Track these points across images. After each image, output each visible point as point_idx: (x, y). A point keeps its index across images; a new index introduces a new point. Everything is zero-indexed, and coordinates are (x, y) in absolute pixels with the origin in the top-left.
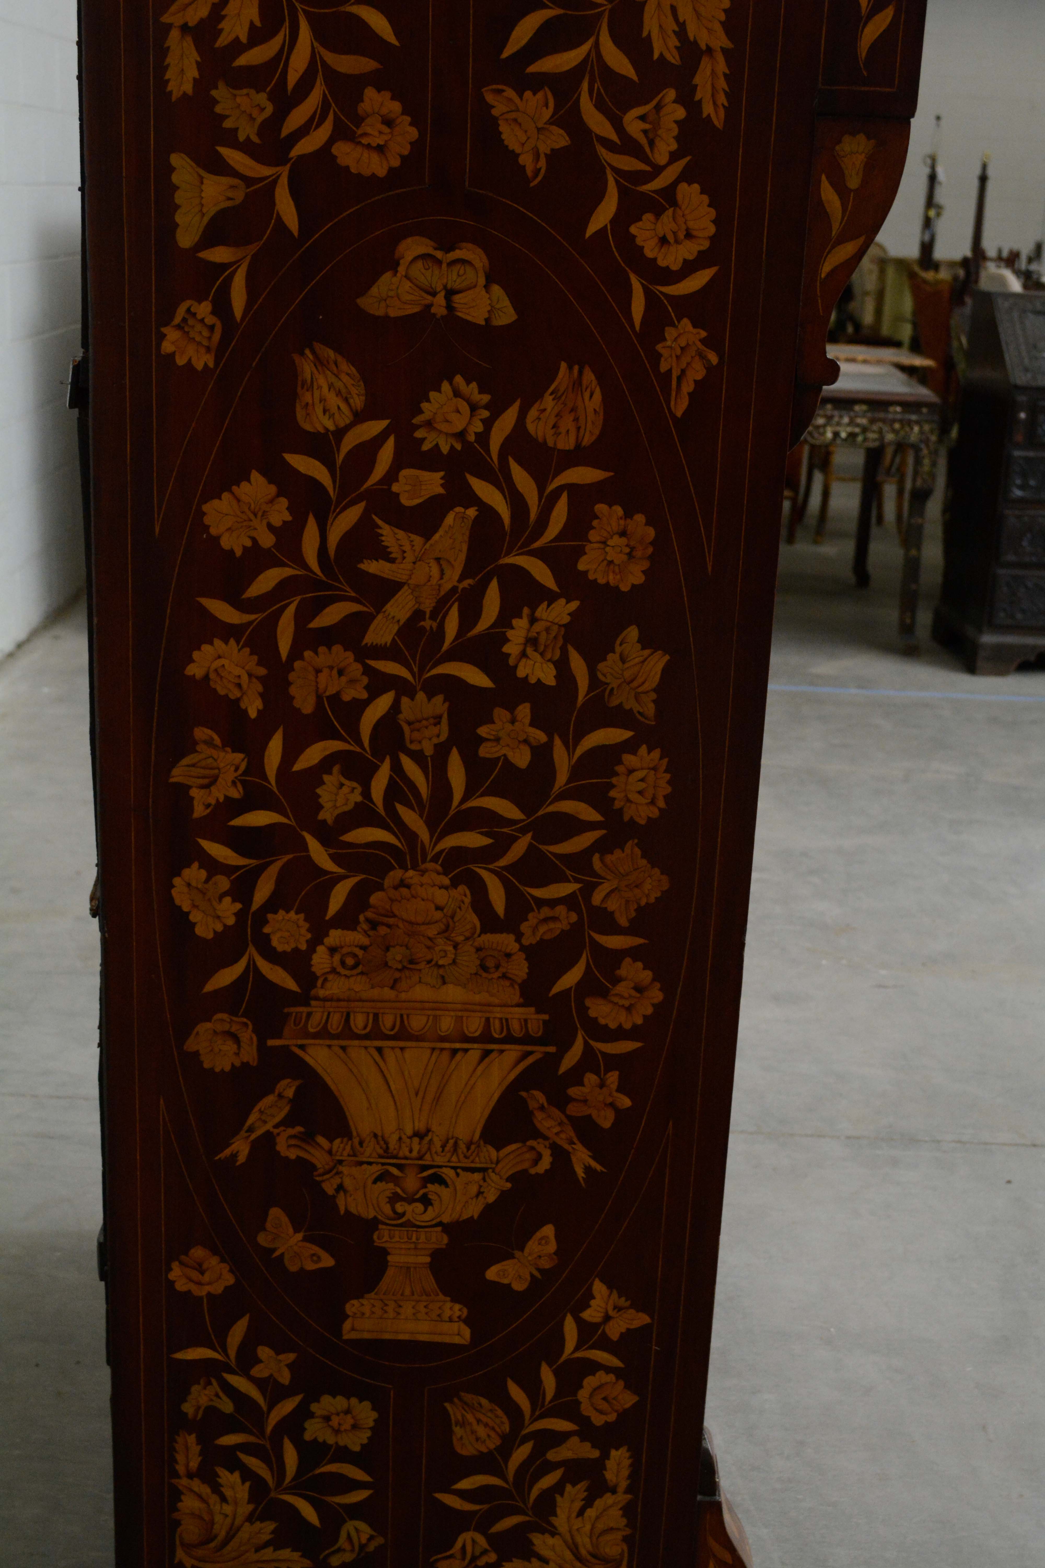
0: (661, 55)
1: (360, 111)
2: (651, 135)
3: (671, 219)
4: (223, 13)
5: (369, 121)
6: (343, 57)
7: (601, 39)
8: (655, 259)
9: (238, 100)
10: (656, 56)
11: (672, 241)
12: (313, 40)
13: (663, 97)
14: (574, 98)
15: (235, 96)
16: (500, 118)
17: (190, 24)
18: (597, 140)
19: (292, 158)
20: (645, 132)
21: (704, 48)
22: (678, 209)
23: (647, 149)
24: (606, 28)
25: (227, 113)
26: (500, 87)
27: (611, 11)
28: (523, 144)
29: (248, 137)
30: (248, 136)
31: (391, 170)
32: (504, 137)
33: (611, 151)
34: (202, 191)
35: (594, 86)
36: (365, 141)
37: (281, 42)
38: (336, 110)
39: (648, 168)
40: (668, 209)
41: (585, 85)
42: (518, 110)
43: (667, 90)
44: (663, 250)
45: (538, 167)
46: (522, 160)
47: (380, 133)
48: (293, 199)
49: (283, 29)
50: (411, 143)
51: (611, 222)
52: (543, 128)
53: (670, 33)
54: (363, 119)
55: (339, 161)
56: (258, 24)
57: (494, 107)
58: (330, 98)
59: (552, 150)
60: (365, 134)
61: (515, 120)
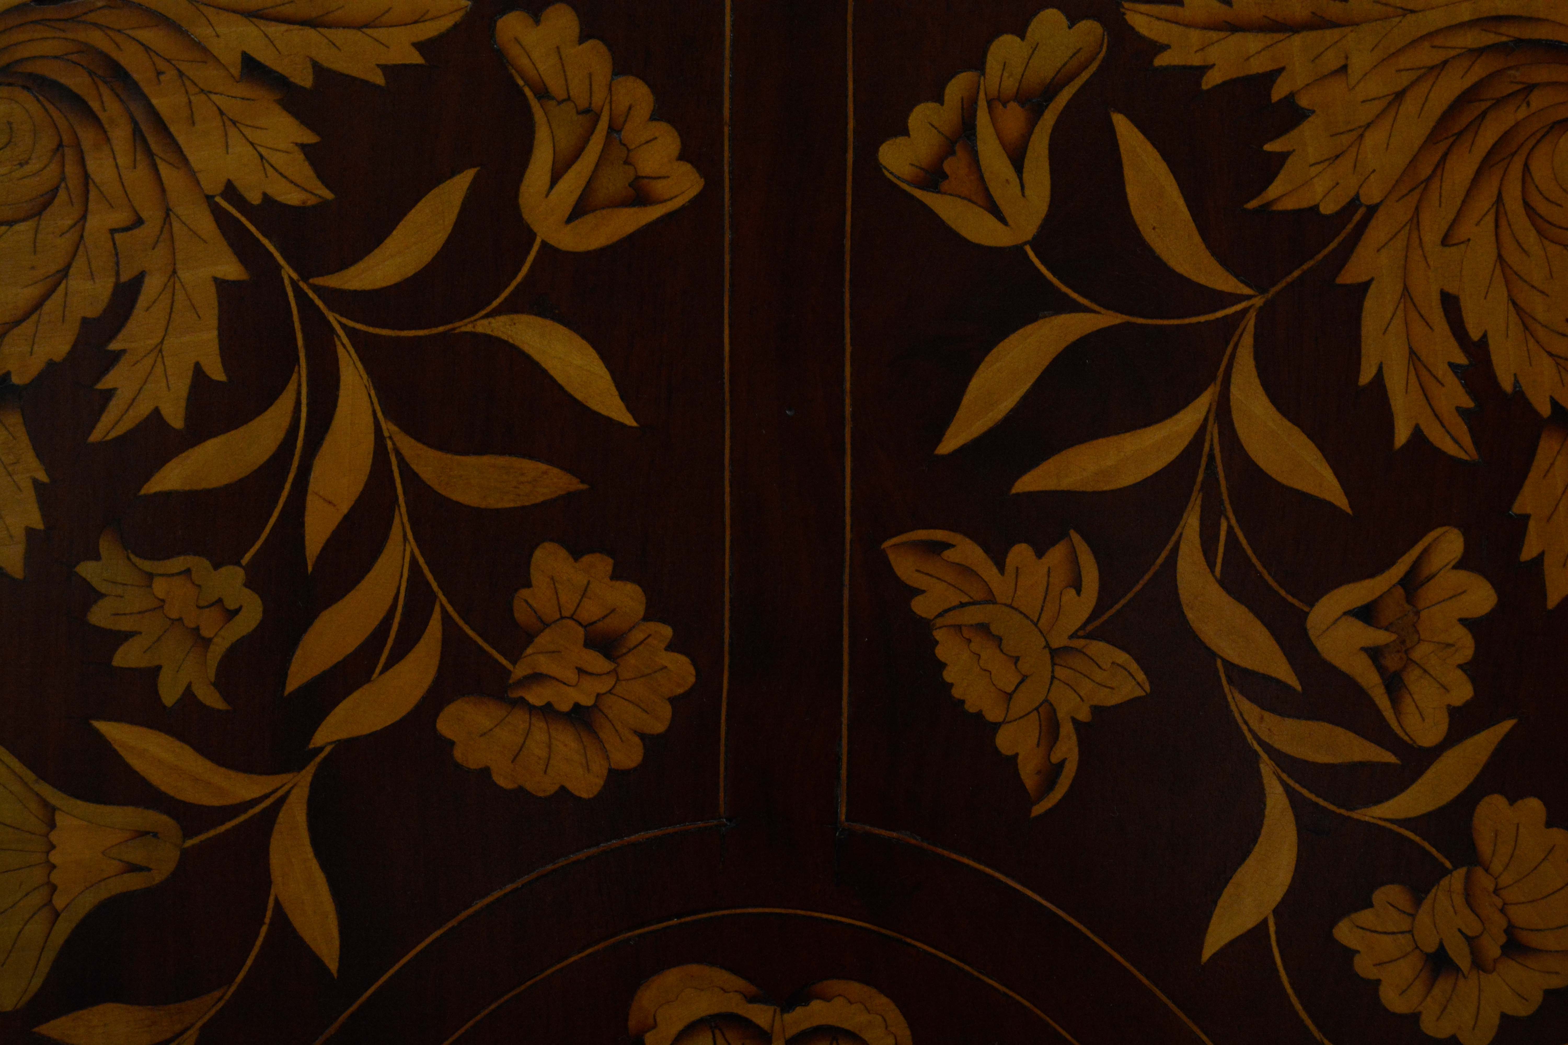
0: (1418, 435)
1: (521, 614)
2: (1392, 662)
3: (1459, 900)
4: (114, 346)
5: (544, 640)
6: (471, 460)
7: (1235, 392)
8: (1415, 1017)
9: (160, 587)
10: (1402, 436)
11: (1462, 959)
12: (380, 414)
13: (1426, 551)
14: (1160, 561)
15: (150, 576)
16: (939, 622)
17: (15, 380)
18: (1230, 681)
19: (321, 749)
20: (1374, 654)
21: (1545, 410)
22: (1479, 872)
23: (1383, 702)
24: (1252, 363)
25: (124, 625)
26: (939, 535)
27: (1265, 316)
28: (1009, 696)
29: (188, 692)
30: (189, 686)
31: (615, 776)
32: (949, 676)
33: (1273, 710)
34: (53, 847)
35: (1219, 525)
36: (536, 696)
37: (285, 422)
38: (450, 609)
39: (1389, 757)
40: (1446, 872)
41: (1191, 524)
42: (991, 600)
43: (1440, 530)
44: (1436, 991)
45: (1055, 758)
46: (1004, 741)
47: (581, 671)
48: (323, 867)
49: (292, 387)
50: (672, 700)
51: (1276, 911)
52: (1066, 649)
53: (1442, 370)
54: (530, 637)
55: (458, 754)
56: (216, 372)
57: (920, 592)
58: (430, 577)
59: (1097, 710)
60: (537, 678)
61: (983, 628)
